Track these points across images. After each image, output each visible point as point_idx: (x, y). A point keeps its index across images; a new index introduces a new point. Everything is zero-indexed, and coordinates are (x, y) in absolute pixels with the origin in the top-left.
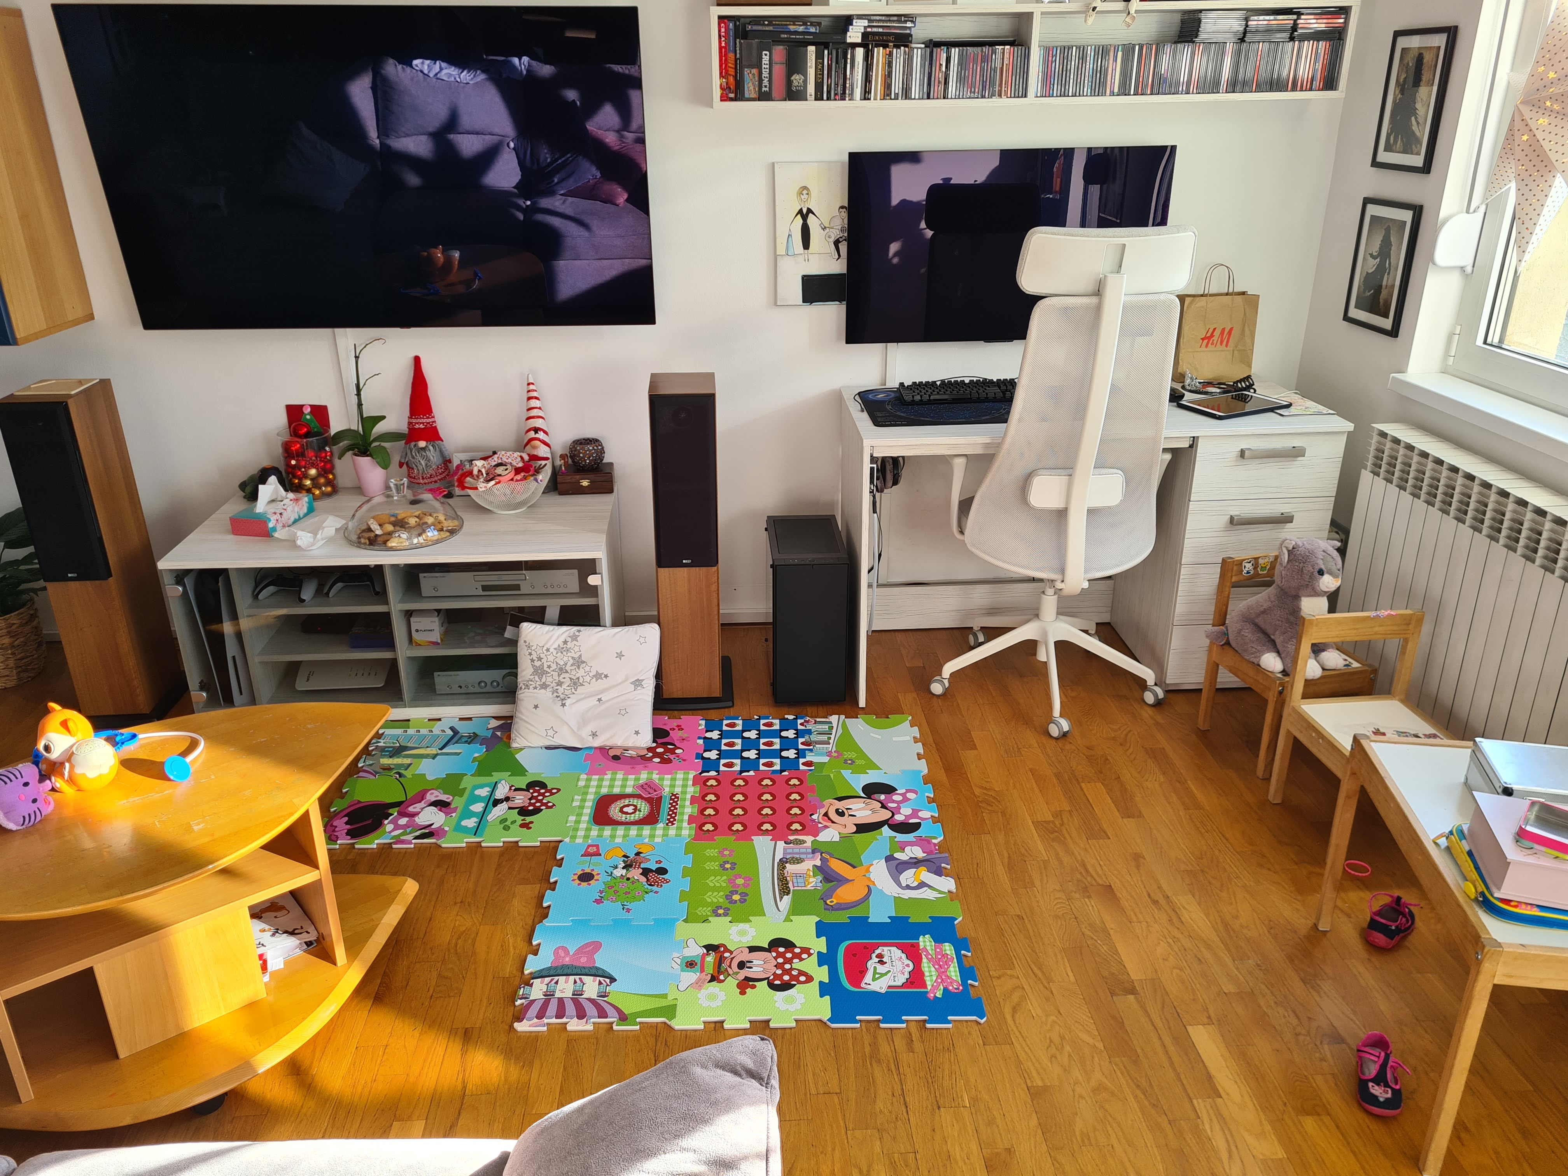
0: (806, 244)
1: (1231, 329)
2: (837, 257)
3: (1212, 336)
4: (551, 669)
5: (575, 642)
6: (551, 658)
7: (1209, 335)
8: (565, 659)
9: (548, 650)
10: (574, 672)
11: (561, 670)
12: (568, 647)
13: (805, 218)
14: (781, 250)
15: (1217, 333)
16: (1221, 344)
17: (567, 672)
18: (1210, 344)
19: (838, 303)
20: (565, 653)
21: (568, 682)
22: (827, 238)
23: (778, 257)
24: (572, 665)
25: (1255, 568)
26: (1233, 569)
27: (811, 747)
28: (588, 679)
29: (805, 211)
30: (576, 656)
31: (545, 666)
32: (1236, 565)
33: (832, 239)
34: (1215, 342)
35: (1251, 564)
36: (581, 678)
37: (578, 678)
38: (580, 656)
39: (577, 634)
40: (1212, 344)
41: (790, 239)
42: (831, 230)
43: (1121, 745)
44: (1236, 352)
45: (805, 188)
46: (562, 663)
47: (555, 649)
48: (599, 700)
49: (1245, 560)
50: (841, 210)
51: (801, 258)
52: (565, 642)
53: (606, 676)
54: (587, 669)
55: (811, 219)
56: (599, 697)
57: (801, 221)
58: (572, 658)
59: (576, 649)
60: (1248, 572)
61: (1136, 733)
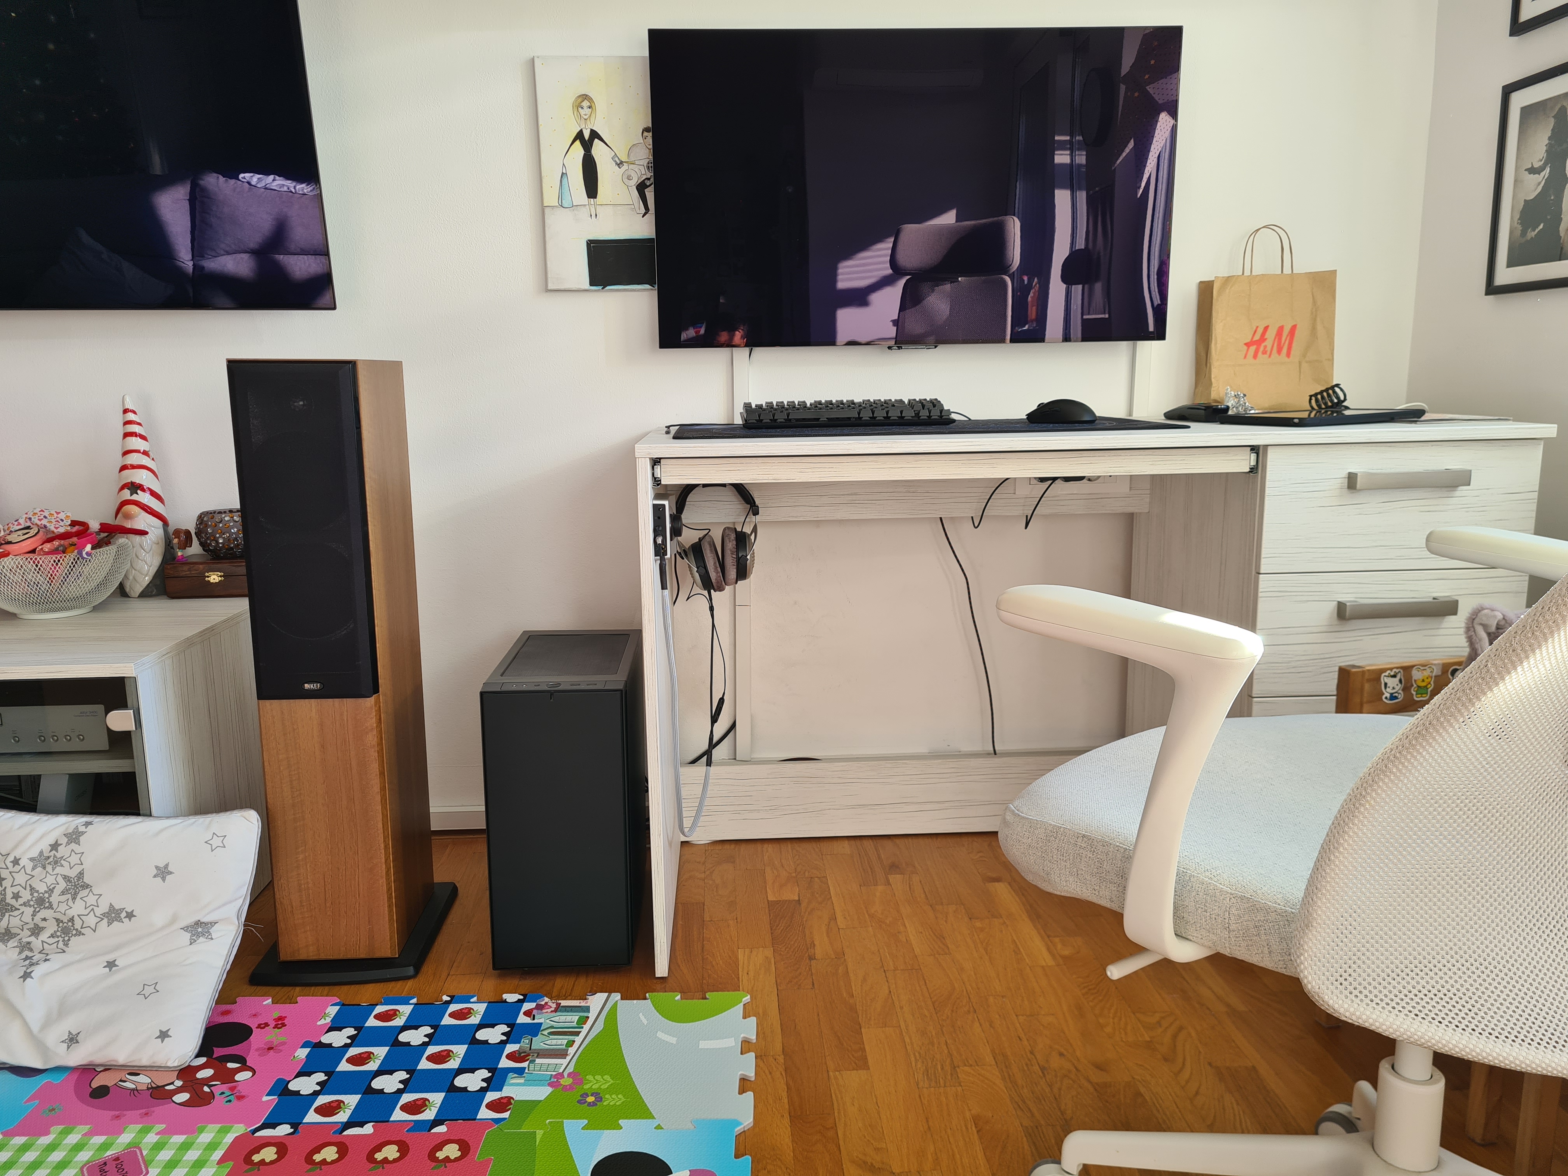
0: (592, 189)
1: (1294, 328)
2: (643, 211)
3: (1263, 339)
4: (21, 901)
5: (73, 846)
6: (21, 878)
7: (1257, 337)
8: (50, 880)
9: (16, 862)
10: (63, 908)
11: (41, 902)
12: (59, 855)
13: (587, 146)
14: (551, 198)
15: (1271, 335)
16: (1279, 352)
17: (51, 907)
18: (1260, 353)
19: (648, 286)
20: (49, 868)
21: (51, 927)
22: (626, 180)
23: (547, 211)
24: (63, 893)
25: (1406, 689)
26: (1362, 689)
27: (525, 1065)
28: (91, 920)
29: (587, 135)
30: (73, 873)
31: (9, 895)
32: (1368, 680)
33: (635, 181)
34: (1269, 349)
35: (1397, 680)
36: (76, 919)
37: (72, 920)
38: (81, 873)
39: (82, 829)
40: (1264, 353)
41: (565, 180)
42: (631, 166)
43: (1166, 1060)
44: (1304, 365)
45: (585, 97)
46: (42, 888)
47: (32, 859)
48: (111, 965)
49: (1385, 670)
50: (646, 134)
51: (584, 213)
52: (55, 846)
53: (130, 915)
54: (91, 899)
55: (598, 148)
56: (110, 958)
57: (582, 152)
58: (65, 877)
59: (74, 859)
60: (1393, 697)
61: (1193, 1034)
